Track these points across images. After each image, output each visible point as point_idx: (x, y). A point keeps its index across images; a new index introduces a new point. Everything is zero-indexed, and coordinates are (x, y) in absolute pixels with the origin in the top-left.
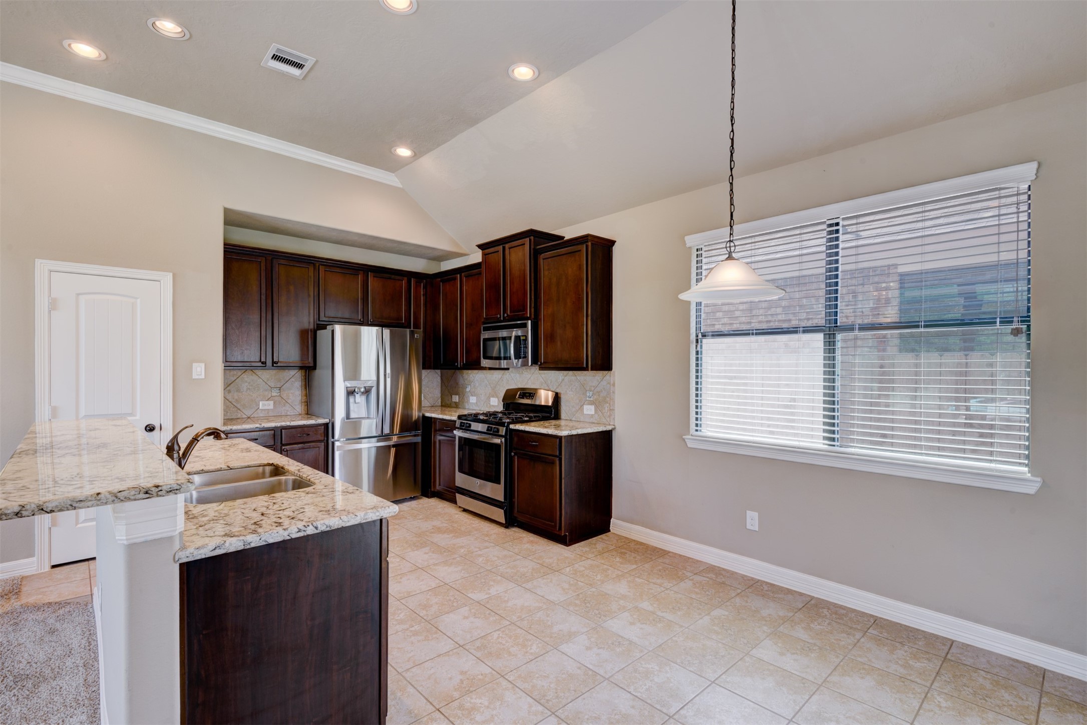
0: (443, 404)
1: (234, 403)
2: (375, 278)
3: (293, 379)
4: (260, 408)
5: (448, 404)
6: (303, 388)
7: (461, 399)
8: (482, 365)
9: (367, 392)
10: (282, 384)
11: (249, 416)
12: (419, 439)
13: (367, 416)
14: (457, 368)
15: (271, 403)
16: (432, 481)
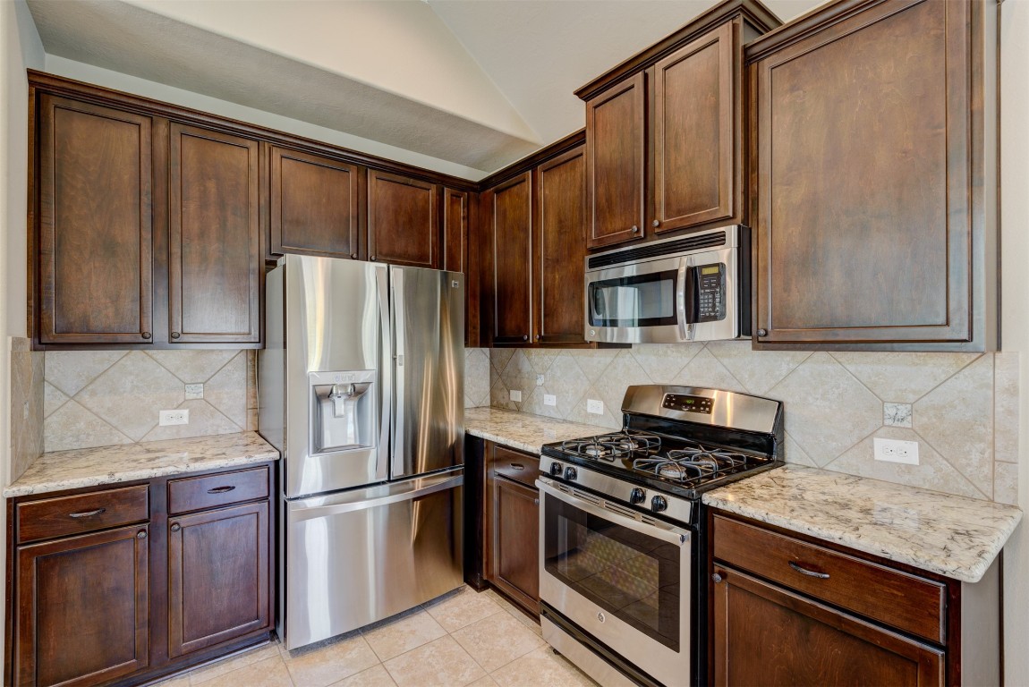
0: (495, 403)
1: (103, 416)
2: (379, 181)
3: (229, 367)
4: (161, 424)
5: (502, 405)
6: (250, 382)
7: (526, 397)
8: (587, 338)
9: (358, 393)
10: (208, 376)
11: (137, 440)
12: (458, 481)
13: (358, 443)
14: (526, 345)
15: (185, 412)
16: (484, 560)
